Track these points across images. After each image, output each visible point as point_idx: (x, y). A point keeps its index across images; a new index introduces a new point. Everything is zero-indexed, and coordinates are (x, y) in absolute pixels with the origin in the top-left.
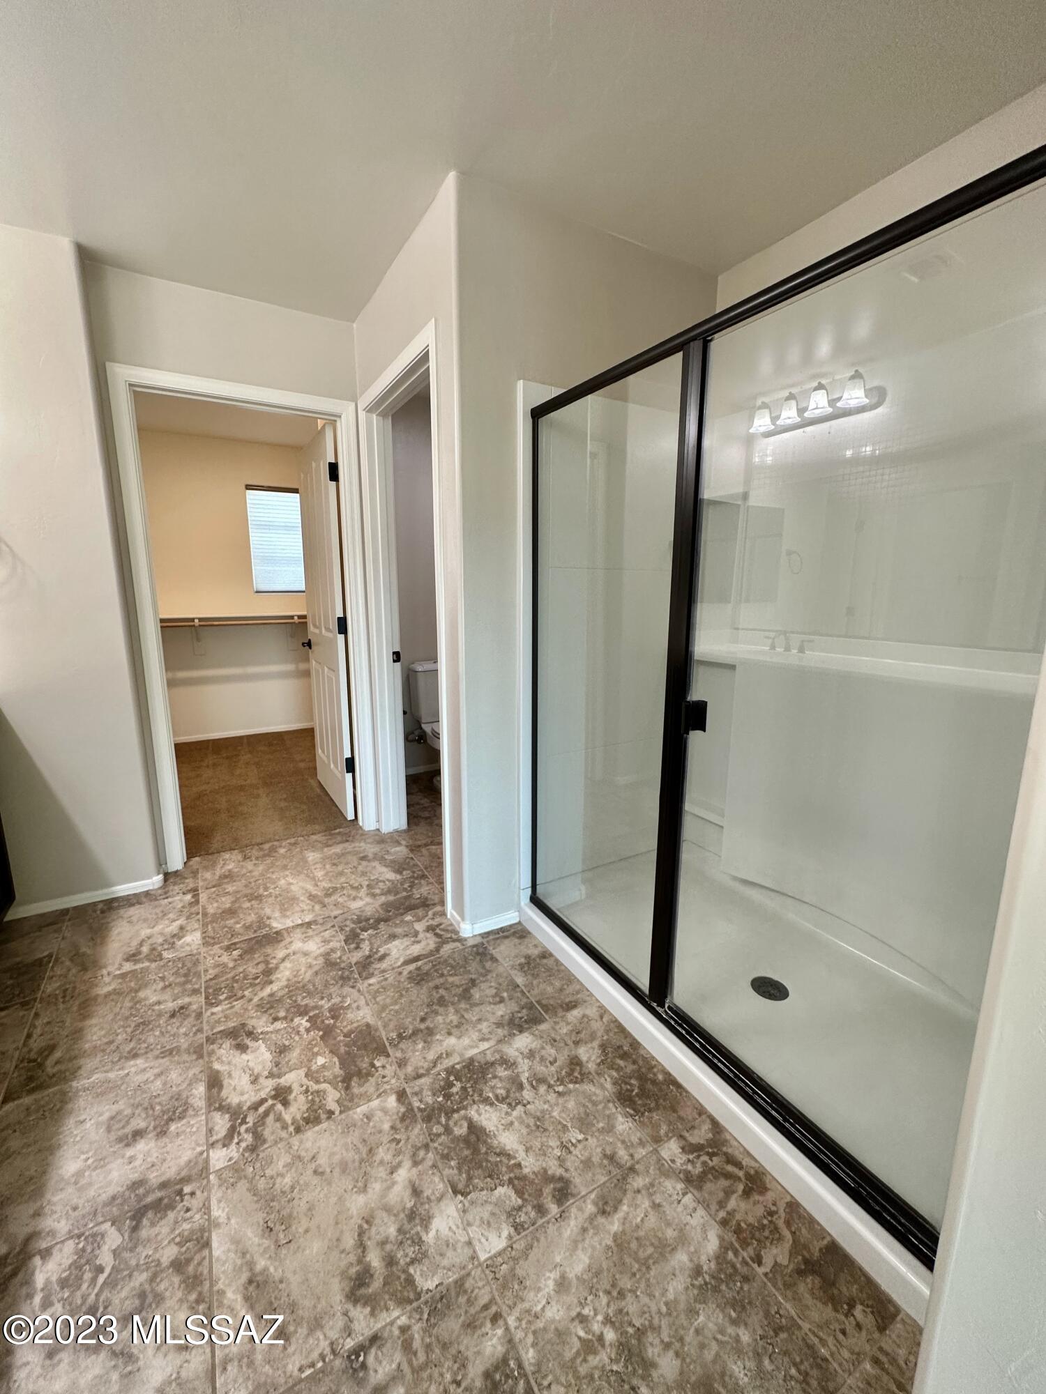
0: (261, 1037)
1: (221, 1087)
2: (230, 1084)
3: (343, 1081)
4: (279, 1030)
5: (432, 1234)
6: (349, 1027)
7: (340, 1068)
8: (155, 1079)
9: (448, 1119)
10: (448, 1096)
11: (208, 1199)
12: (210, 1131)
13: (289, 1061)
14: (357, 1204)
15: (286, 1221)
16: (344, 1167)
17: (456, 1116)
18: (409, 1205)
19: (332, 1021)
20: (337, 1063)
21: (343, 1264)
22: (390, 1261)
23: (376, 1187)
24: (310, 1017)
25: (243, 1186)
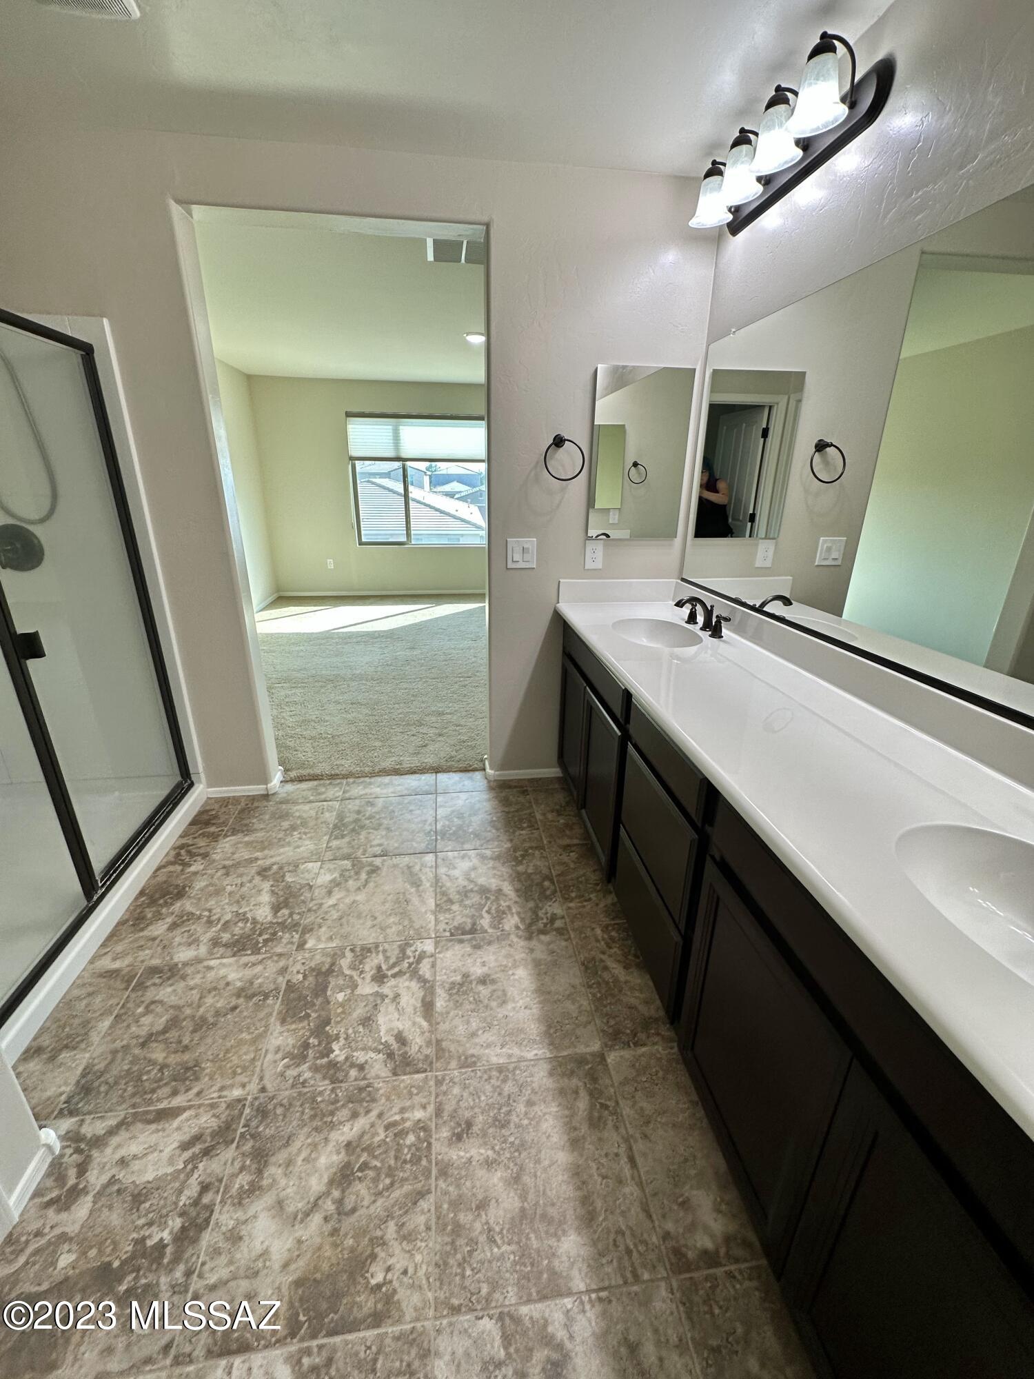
0: (381, 1047)
1: (423, 1000)
2: (416, 1000)
3: (333, 971)
4: (363, 1049)
5: (334, 876)
6: (301, 1025)
7: (329, 983)
8: (477, 1030)
9: (286, 920)
10: (275, 934)
11: (436, 925)
12: (433, 966)
13: (365, 1006)
14: (360, 897)
15: (397, 901)
16: (359, 917)
17: (280, 920)
18: (337, 889)
19: (311, 1041)
20: (329, 989)
21: (377, 879)
22: (357, 873)
23: (347, 901)
24: (328, 1057)
25: (417, 925)
